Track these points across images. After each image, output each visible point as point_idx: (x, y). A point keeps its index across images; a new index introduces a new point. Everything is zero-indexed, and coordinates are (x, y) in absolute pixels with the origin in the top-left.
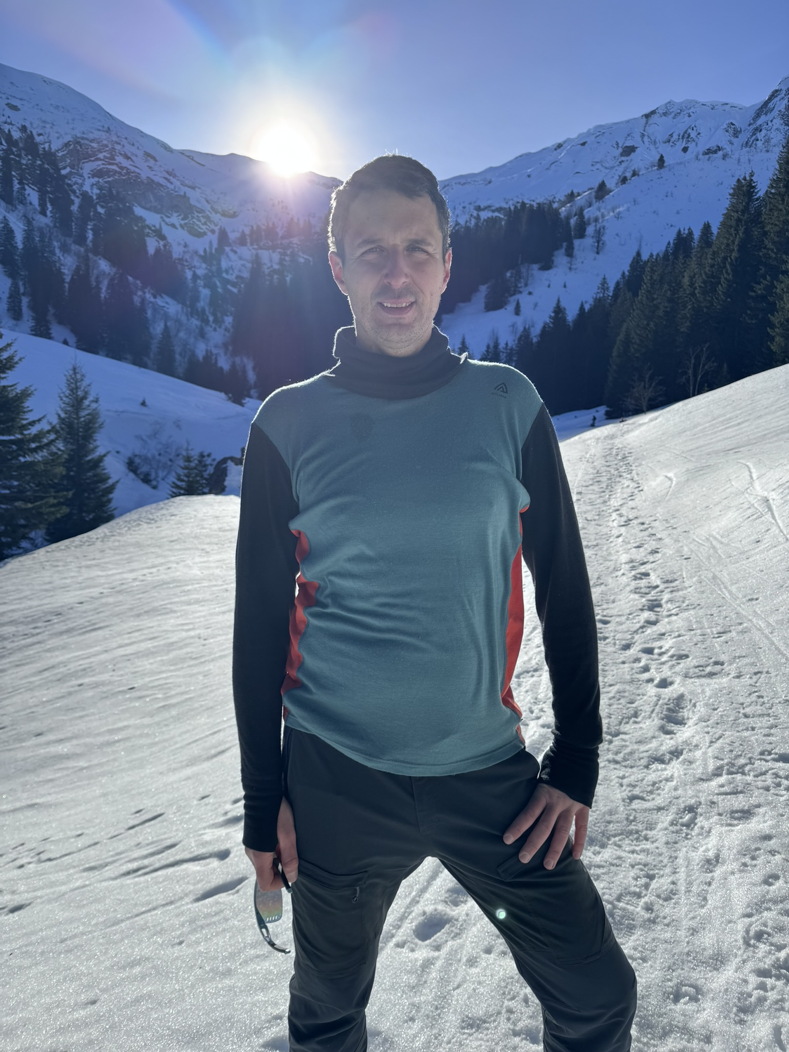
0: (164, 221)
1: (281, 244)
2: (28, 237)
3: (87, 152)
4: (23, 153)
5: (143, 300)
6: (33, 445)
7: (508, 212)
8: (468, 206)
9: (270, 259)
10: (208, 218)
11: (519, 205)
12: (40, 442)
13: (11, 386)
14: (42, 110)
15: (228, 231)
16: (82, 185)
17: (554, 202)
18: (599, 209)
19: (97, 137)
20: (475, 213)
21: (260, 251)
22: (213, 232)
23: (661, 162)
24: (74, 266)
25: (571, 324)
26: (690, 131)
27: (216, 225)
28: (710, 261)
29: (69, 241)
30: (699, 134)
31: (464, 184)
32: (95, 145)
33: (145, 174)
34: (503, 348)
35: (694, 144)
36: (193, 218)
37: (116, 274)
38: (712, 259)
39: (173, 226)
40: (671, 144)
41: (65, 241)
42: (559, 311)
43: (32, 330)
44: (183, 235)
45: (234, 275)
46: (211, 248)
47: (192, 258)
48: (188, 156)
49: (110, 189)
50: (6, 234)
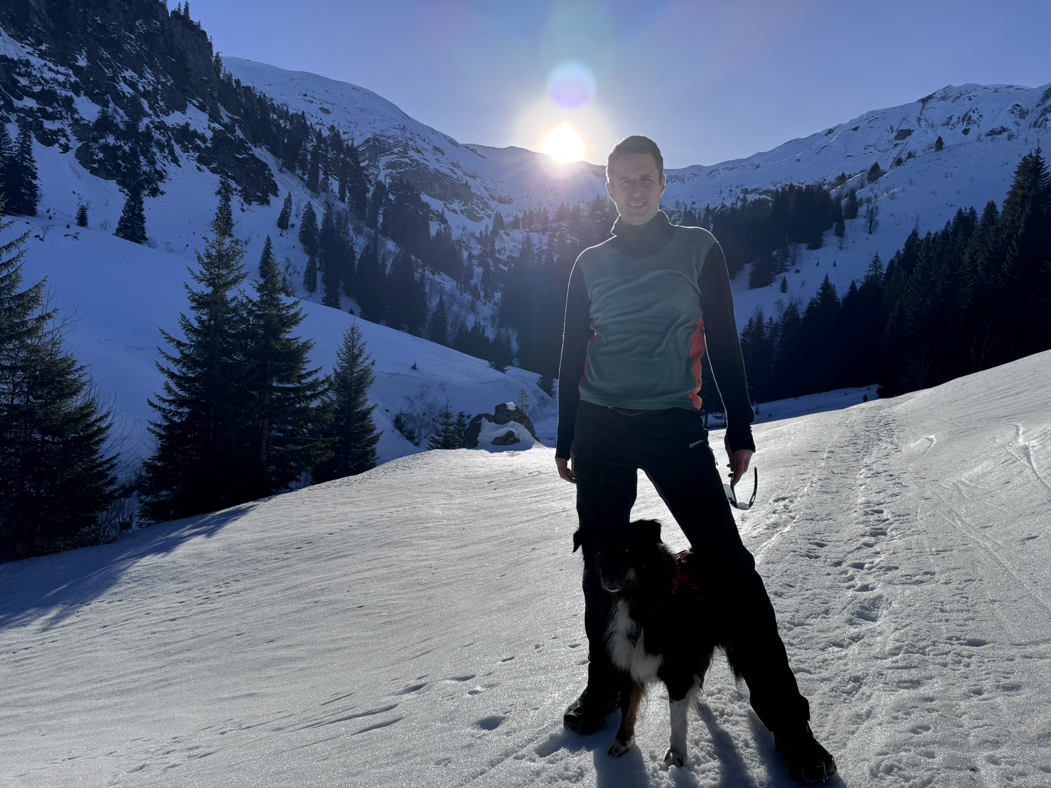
0: (446, 207)
1: (551, 227)
2: (327, 220)
3: (384, 147)
4: (330, 148)
5: (423, 276)
6: (309, 393)
7: (776, 194)
8: (734, 189)
9: (540, 241)
10: (486, 204)
11: (787, 187)
12: (314, 390)
13: (294, 339)
14: (349, 112)
15: (503, 215)
16: (377, 176)
17: (824, 185)
18: (872, 190)
19: (394, 134)
20: (742, 196)
21: (531, 234)
22: (490, 216)
23: (939, 144)
24: (365, 246)
25: (841, 301)
26: (971, 114)
27: (492, 211)
28: (994, 238)
29: (362, 223)
30: (981, 116)
31: (732, 169)
32: (391, 141)
33: (432, 165)
34: (767, 323)
35: (975, 126)
36: (472, 204)
37: (400, 253)
38: (995, 236)
39: (455, 211)
40: (950, 126)
41: (358, 224)
42: (827, 287)
43: (323, 301)
44: (464, 220)
45: (506, 255)
46: (486, 231)
47: (469, 239)
48: (472, 149)
49: (401, 178)
50: (308, 217)
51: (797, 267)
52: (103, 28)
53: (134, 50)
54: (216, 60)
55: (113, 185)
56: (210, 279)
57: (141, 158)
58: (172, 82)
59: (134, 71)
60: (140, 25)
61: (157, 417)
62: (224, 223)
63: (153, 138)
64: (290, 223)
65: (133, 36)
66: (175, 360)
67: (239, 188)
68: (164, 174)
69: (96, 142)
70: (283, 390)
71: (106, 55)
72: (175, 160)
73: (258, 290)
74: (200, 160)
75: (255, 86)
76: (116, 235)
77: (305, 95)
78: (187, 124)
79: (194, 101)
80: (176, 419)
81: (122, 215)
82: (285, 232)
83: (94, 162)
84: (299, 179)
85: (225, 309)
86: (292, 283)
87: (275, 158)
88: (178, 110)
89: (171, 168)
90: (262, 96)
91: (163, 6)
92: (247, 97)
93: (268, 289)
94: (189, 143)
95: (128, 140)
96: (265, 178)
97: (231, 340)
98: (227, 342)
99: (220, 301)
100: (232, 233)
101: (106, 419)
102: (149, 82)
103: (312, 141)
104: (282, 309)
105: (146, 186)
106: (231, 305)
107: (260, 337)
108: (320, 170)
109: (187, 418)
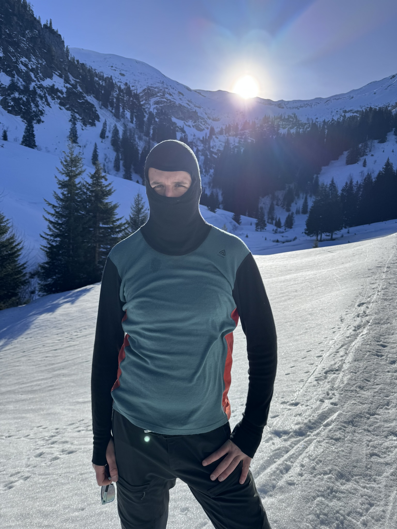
0: (185, 124)
1: (240, 133)
2: (125, 132)
3: (153, 93)
4: (125, 95)
6: (117, 230)
7: (362, 113)
8: (339, 111)
9: (234, 141)
10: (205, 122)
11: (368, 109)
12: (120, 228)
13: (110, 203)
14: (134, 75)
15: (215, 128)
16: (149, 109)
17: (389, 107)
19: (158, 86)
20: (343, 114)
21: (229, 137)
22: (208, 128)
24: (143, 147)
27: (209, 125)
29: (142, 134)
31: (338, 99)
32: (156, 90)
33: (178, 102)
34: (355, 184)
36: (199, 122)
39: (189, 126)
41: (140, 135)
42: (388, 164)
43: (124, 176)
44: (194, 131)
45: (216, 149)
46: (206, 137)
47: (197, 141)
48: (199, 92)
49: (162, 110)
50: (115, 132)
51: (372, 153)
52: (10, 36)
53: (26, 46)
54: (66, 50)
55: (19, 118)
56: (68, 173)
57: (32, 104)
58: (45, 63)
59: (26, 58)
60: (28, 33)
61: (45, 243)
62: (74, 137)
63: (37, 93)
64: (106, 135)
65: (25, 39)
66: (52, 214)
67: (80, 118)
68: (43, 112)
69: (10, 96)
70: (105, 228)
71: (12, 50)
72: (48, 104)
73: (91, 178)
74: (61, 104)
75: (87, 63)
76: (22, 144)
77: (112, 67)
78: (54, 85)
79: (56, 73)
80: (54, 244)
81: (24, 134)
82: (103, 141)
83: (9, 106)
84: (110, 112)
85: (75, 188)
86: (108, 167)
87: (98, 102)
88: (48, 78)
89: (46, 108)
90: (90, 68)
91: (39, 22)
92: (83, 69)
93: (96, 177)
94: (55, 95)
95: (25, 95)
96: (93, 112)
97: (79, 204)
98: (77, 205)
99: (73, 184)
100: (78, 142)
101: (20, 244)
102: (34, 64)
103: (116, 91)
104: (103, 187)
105: (35, 119)
106: (78, 186)
107: (93, 201)
108: (121, 107)
109: (59, 243)
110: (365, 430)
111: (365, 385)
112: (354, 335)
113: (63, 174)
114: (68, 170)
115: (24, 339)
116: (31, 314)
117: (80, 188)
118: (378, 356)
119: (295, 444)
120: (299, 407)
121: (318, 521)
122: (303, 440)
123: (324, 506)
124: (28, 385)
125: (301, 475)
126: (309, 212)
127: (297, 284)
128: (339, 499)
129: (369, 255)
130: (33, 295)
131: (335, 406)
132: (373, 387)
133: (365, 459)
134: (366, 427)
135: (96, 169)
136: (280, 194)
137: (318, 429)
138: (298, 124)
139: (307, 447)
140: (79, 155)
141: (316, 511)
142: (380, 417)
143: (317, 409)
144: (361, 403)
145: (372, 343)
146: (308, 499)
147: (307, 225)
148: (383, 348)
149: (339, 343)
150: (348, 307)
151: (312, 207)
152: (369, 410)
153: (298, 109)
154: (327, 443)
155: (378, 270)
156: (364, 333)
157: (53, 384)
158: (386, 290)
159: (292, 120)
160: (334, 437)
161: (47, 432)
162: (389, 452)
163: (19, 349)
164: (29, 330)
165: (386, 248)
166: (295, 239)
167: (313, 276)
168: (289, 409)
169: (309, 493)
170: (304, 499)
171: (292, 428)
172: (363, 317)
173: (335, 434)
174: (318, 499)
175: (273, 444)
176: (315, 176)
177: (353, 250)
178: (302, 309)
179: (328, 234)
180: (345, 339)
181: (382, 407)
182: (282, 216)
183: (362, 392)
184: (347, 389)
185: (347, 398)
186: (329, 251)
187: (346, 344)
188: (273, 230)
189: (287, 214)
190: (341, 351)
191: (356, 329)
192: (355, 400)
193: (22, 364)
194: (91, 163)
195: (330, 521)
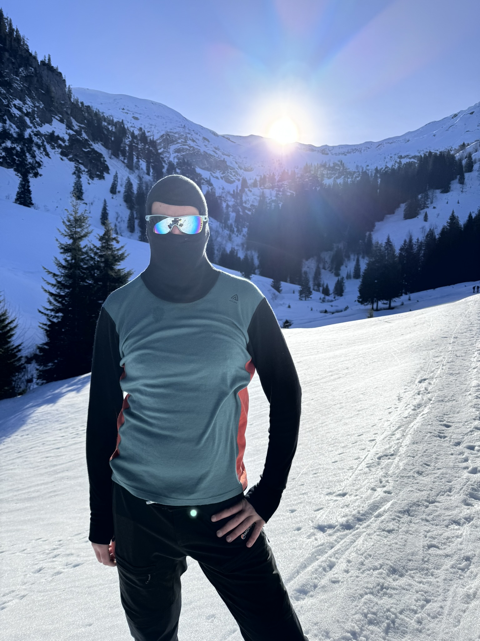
0: (212, 175)
1: (277, 185)
2: (140, 187)
3: (172, 140)
4: (139, 142)
7: (420, 159)
8: (393, 156)
9: (270, 194)
10: (236, 172)
11: (427, 154)
13: (122, 269)
14: (150, 119)
15: (247, 179)
16: (169, 158)
17: (451, 151)
19: (178, 131)
20: (398, 160)
21: (265, 190)
22: (239, 180)
25: (462, 226)
27: (240, 176)
31: (392, 143)
32: (177, 135)
33: (202, 149)
34: (415, 242)
36: (228, 172)
39: (217, 178)
42: (453, 218)
43: (139, 238)
44: (222, 183)
45: (250, 204)
46: (237, 190)
47: (226, 195)
48: (227, 138)
49: (184, 159)
50: (128, 186)
51: (434, 205)
53: (19, 87)
54: (68, 90)
55: (11, 171)
56: (71, 234)
57: (27, 154)
58: (43, 105)
59: (20, 100)
60: (22, 71)
61: (44, 320)
62: (78, 193)
63: (33, 141)
64: (117, 190)
65: (18, 78)
66: (52, 285)
67: (86, 170)
68: (41, 163)
71: (3, 91)
72: (47, 155)
73: (100, 240)
74: (62, 154)
75: (93, 105)
76: (15, 202)
77: (123, 109)
78: (53, 132)
79: (57, 117)
80: (55, 320)
81: (18, 190)
82: (114, 196)
84: (121, 162)
85: (80, 253)
86: (120, 228)
87: (107, 150)
88: (47, 123)
89: (45, 159)
90: (97, 111)
91: (35, 58)
92: (88, 113)
93: (106, 239)
94: (55, 144)
95: (19, 143)
96: (101, 163)
97: (85, 271)
98: (83, 273)
99: (77, 248)
100: (83, 198)
101: (14, 322)
102: (29, 107)
103: (129, 138)
104: (114, 251)
105: (31, 172)
106: (84, 250)
107: (102, 268)
108: (134, 156)
109: (61, 319)
110: (422, 520)
111: (424, 470)
112: (413, 415)
113: (66, 236)
114: (71, 231)
115: (19, 437)
116: (28, 406)
117: (86, 253)
118: (440, 437)
119: (342, 539)
120: (347, 498)
121: (365, 620)
122: (351, 533)
123: (373, 604)
124: (24, 492)
125: (347, 571)
126: (361, 276)
127: (349, 360)
128: (391, 596)
129: (433, 324)
130: (29, 384)
131: (389, 495)
132: (434, 472)
133: (422, 551)
134: (424, 516)
135: (105, 230)
136: (327, 256)
137: (368, 521)
138: (345, 173)
139: (355, 541)
140: (85, 213)
141: (363, 610)
142: (441, 504)
143: (368, 498)
144: (419, 490)
145: (434, 423)
146: (354, 597)
147: (360, 291)
148: (446, 428)
149: (395, 425)
150: (407, 384)
151: (365, 270)
152: (428, 498)
153: (346, 155)
154: (378, 535)
155: (443, 341)
156: (424, 412)
157: (55, 489)
158: (452, 364)
159: (338, 168)
160: (387, 529)
161: (48, 544)
162: (449, 543)
163: (12, 450)
164: (26, 425)
165: (453, 315)
166: (346, 308)
167: (367, 350)
168: (336, 500)
169: (356, 590)
170: (350, 598)
171: (337, 522)
172: (425, 394)
173: (388, 526)
174: (366, 597)
175: (316, 539)
176: (367, 234)
177: (414, 319)
178: (354, 389)
179: (385, 302)
180: (402, 419)
181: (443, 493)
182: (330, 281)
183: (421, 477)
184: (403, 475)
185: (403, 485)
186: (386, 322)
187: (403, 425)
188: (320, 299)
189: (335, 279)
190: (398, 433)
191: (416, 408)
192: (412, 487)
193: (16, 467)
194: (100, 223)
195: (379, 621)
